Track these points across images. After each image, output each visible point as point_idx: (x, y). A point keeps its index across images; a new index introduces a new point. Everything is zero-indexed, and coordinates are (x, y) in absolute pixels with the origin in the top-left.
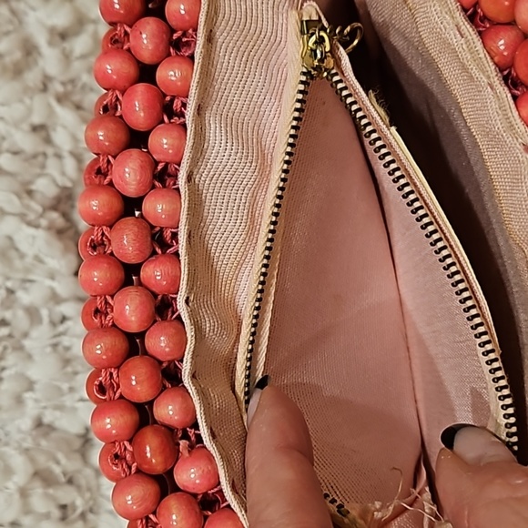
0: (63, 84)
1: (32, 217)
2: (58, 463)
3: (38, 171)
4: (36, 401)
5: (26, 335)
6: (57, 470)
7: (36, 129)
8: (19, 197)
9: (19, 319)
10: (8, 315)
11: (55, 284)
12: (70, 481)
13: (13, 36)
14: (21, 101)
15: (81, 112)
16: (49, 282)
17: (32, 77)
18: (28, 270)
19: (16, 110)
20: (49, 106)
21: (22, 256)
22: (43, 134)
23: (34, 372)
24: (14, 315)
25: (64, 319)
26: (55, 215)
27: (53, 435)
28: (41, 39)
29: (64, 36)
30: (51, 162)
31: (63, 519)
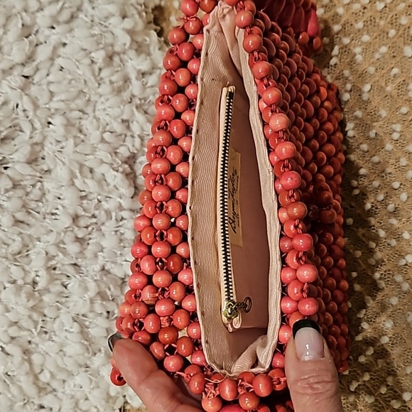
0: (140, 99)
1: (115, 166)
2: (110, 289)
3: (122, 143)
4: (104, 257)
5: (103, 224)
6: (109, 293)
7: (123, 121)
8: (111, 155)
9: (102, 215)
10: (97, 213)
11: (121, 201)
12: (114, 300)
13: (119, 73)
14: (119, 107)
15: (147, 115)
16: (119, 200)
17: (126, 95)
18: (110, 192)
19: (116, 111)
20: (132, 110)
21: (108, 185)
22: (127, 124)
23: (104, 243)
24: (100, 213)
25: (122, 219)
26: (127, 166)
27: (109, 275)
28: (133, 76)
29: (143, 74)
30: (128, 139)
31: (108, 318)
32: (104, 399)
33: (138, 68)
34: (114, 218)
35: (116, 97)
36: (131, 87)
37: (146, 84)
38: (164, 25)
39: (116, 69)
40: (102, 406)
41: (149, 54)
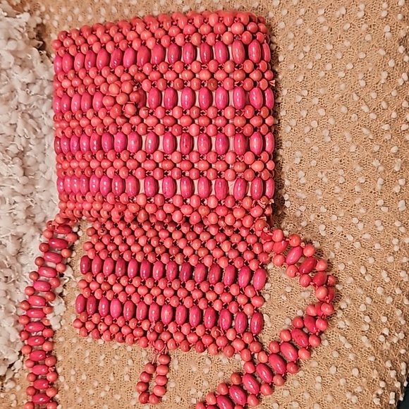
0: (26, 105)
2: (6, 260)
3: (11, 142)
6: (6, 262)
7: (11, 124)
8: (2, 153)
12: (10, 268)
13: (6, 87)
14: (7, 114)
16: (12, 187)
17: (13, 104)
19: (5, 118)
25: (15, 202)
28: (18, 87)
29: (28, 85)
30: (17, 138)
31: (6, 282)
32: (5, 345)
33: (23, 80)
34: (8, 202)
35: (5, 106)
36: (17, 96)
37: (30, 92)
38: (46, 40)
39: (3, 83)
40: (4, 350)
41: (32, 68)
